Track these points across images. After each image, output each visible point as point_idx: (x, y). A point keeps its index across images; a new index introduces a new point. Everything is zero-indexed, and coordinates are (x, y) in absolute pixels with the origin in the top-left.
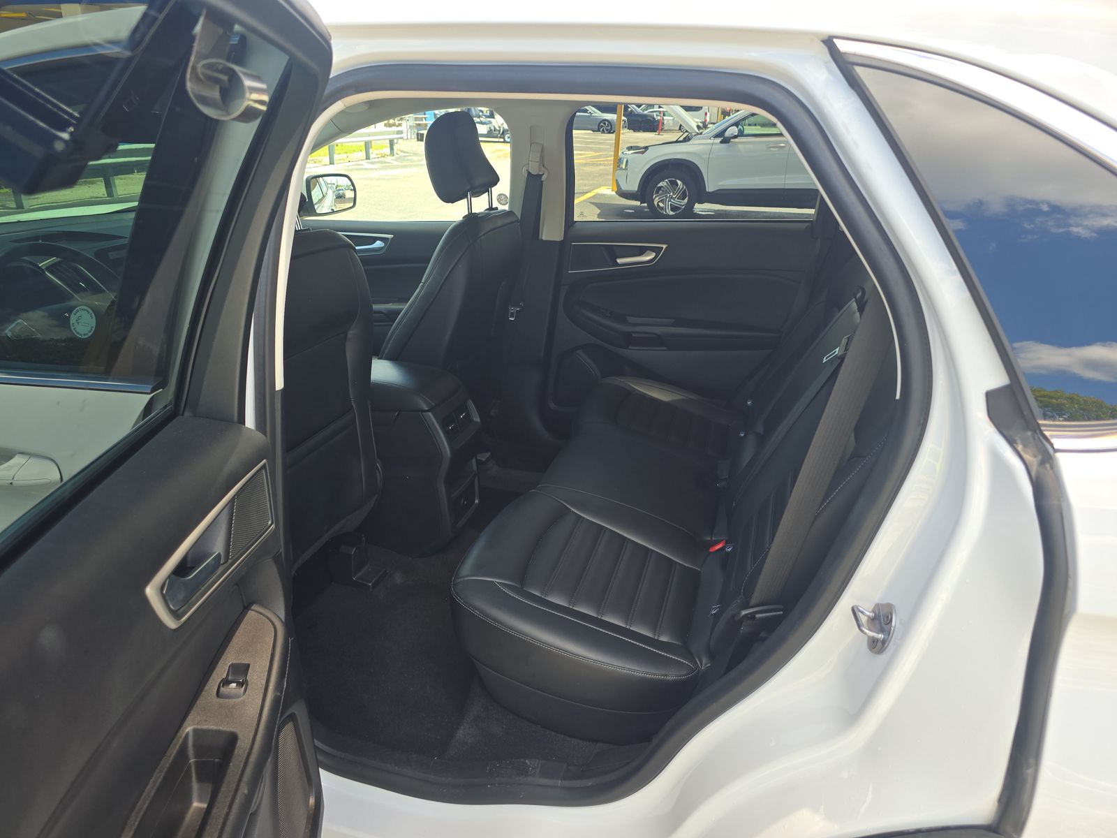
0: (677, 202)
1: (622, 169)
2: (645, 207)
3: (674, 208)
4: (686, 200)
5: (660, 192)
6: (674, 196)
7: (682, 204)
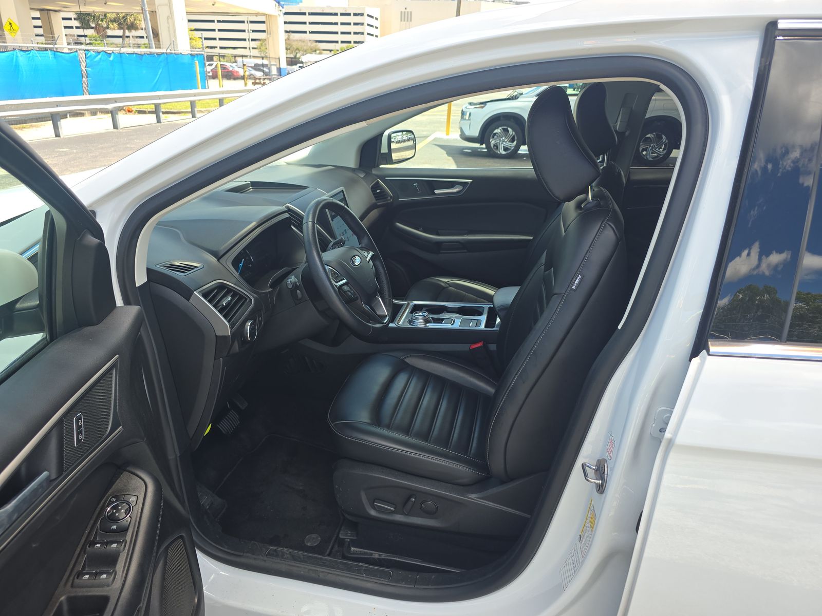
0: (508, 144)
1: (465, 119)
2: (483, 148)
3: (506, 149)
4: (515, 143)
5: (495, 137)
6: (506, 140)
7: (512, 146)
